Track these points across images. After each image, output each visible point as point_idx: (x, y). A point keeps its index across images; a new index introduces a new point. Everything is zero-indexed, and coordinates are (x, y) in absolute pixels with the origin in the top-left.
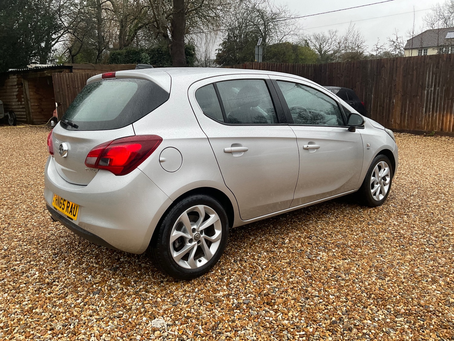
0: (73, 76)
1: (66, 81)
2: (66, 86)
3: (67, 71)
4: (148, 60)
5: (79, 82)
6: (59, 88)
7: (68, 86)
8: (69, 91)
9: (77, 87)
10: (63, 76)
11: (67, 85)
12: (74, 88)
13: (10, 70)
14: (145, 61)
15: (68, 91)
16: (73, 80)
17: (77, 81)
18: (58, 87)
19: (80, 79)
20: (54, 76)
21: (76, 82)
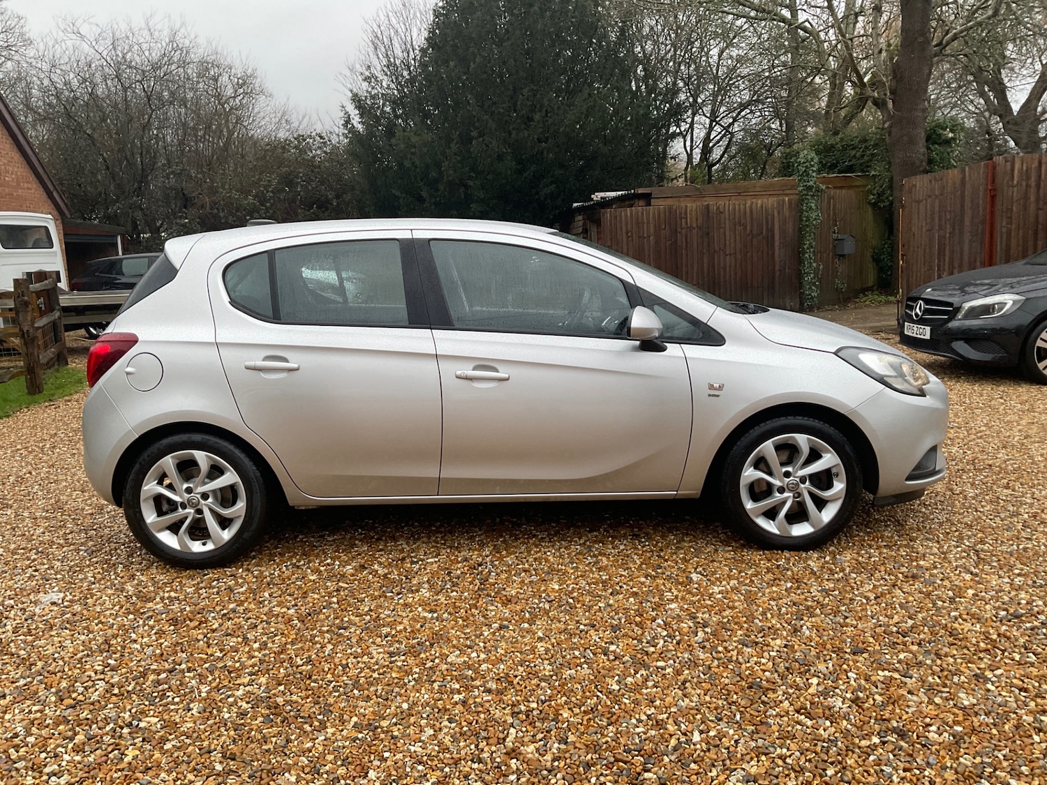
0: (640, 214)
1: (627, 224)
2: (624, 235)
3: (642, 203)
4: (812, 166)
5: (652, 226)
6: (611, 239)
7: (629, 234)
8: (630, 244)
9: (645, 235)
10: (621, 214)
11: (627, 233)
12: (640, 237)
13: (575, 205)
14: (804, 169)
15: (628, 244)
16: (640, 220)
17: (648, 222)
18: (609, 237)
19: (654, 217)
20: (604, 215)
21: (645, 225)
